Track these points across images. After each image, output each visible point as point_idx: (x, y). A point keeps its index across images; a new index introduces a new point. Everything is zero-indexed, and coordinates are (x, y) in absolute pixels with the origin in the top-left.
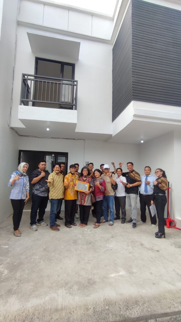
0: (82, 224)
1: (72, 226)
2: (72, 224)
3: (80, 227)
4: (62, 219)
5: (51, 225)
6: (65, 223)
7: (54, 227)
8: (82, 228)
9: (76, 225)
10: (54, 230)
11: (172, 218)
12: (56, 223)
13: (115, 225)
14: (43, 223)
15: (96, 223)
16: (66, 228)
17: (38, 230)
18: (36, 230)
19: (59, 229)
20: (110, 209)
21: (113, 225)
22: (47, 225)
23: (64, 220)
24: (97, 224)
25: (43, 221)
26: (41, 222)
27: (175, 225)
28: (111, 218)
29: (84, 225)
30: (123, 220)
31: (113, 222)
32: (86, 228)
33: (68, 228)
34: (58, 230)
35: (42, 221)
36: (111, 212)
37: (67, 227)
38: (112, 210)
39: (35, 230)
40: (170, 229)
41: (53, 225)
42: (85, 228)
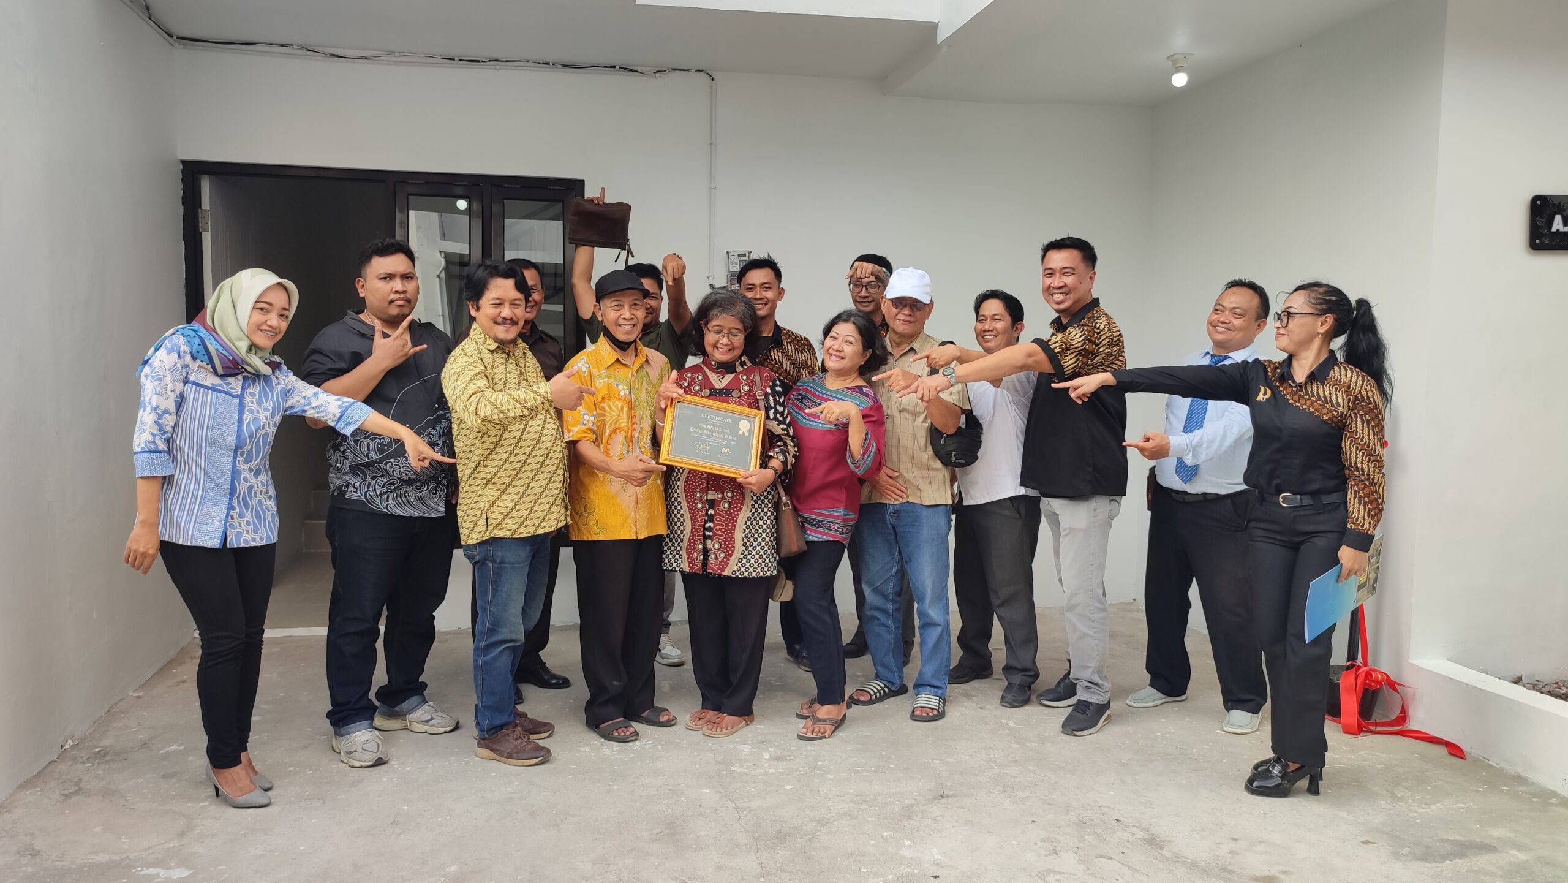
0: (711, 714)
1: (636, 726)
2: (637, 718)
3: (697, 736)
4: (564, 683)
5: (486, 725)
6: (590, 706)
7: (512, 739)
8: (713, 744)
9: (668, 724)
10: (510, 757)
11: (1384, 664)
12: (520, 708)
13: (954, 713)
14: (421, 713)
15: (812, 702)
16: (595, 740)
17: (394, 763)
18: (379, 762)
19: (549, 751)
20: (921, 600)
21: (941, 715)
22: (457, 728)
23: (580, 690)
24: (825, 711)
25: (425, 701)
26: (405, 705)
27: (1403, 710)
28: (929, 671)
29: (728, 719)
30: (1018, 679)
31: (944, 700)
32: (744, 743)
33: (616, 746)
34: (543, 756)
35: (414, 700)
36: (927, 625)
37: (608, 737)
38: (934, 614)
39: (371, 758)
40: (1365, 740)
41: (501, 727)
42: (736, 737)
